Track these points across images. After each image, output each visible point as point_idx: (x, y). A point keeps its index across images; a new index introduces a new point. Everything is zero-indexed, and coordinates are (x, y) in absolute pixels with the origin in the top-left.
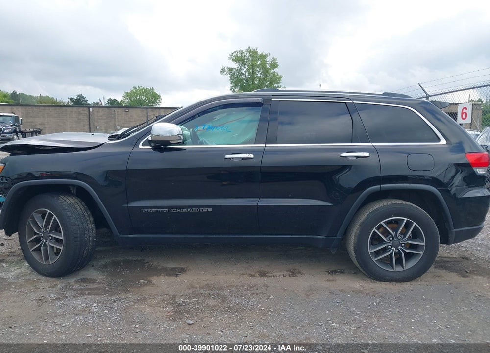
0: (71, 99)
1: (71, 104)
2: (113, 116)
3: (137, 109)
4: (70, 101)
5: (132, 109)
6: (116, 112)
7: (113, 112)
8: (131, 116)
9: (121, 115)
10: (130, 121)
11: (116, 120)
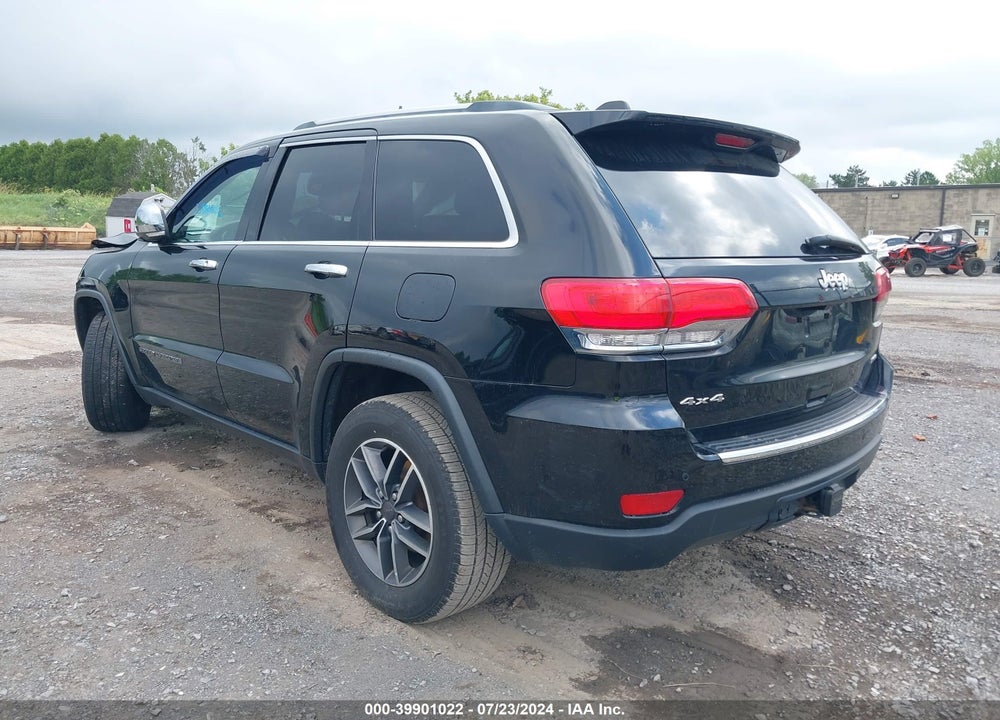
0: (834, 177)
1: (832, 185)
2: (861, 209)
3: (919, 192)
4: (832, 182)
5: (906, 192)
6: (870, 201)
7: (863, 201)
8: (903, 208)
9: (880, 206)
10: (900, 220)
11: (868, 217)
